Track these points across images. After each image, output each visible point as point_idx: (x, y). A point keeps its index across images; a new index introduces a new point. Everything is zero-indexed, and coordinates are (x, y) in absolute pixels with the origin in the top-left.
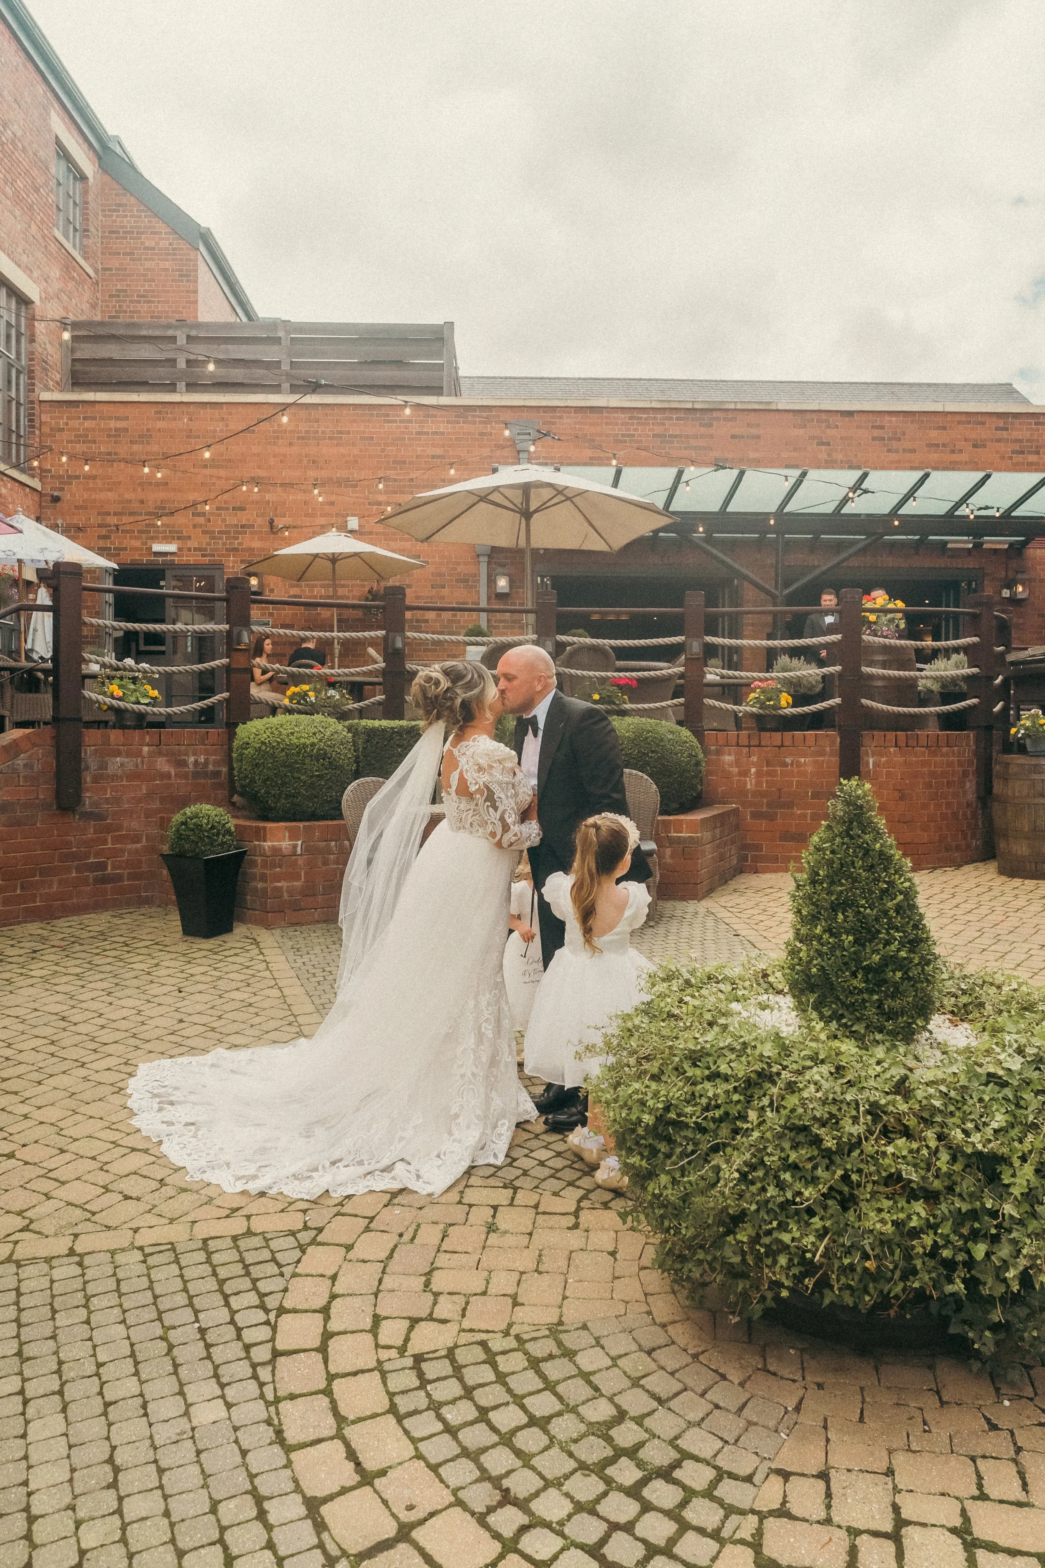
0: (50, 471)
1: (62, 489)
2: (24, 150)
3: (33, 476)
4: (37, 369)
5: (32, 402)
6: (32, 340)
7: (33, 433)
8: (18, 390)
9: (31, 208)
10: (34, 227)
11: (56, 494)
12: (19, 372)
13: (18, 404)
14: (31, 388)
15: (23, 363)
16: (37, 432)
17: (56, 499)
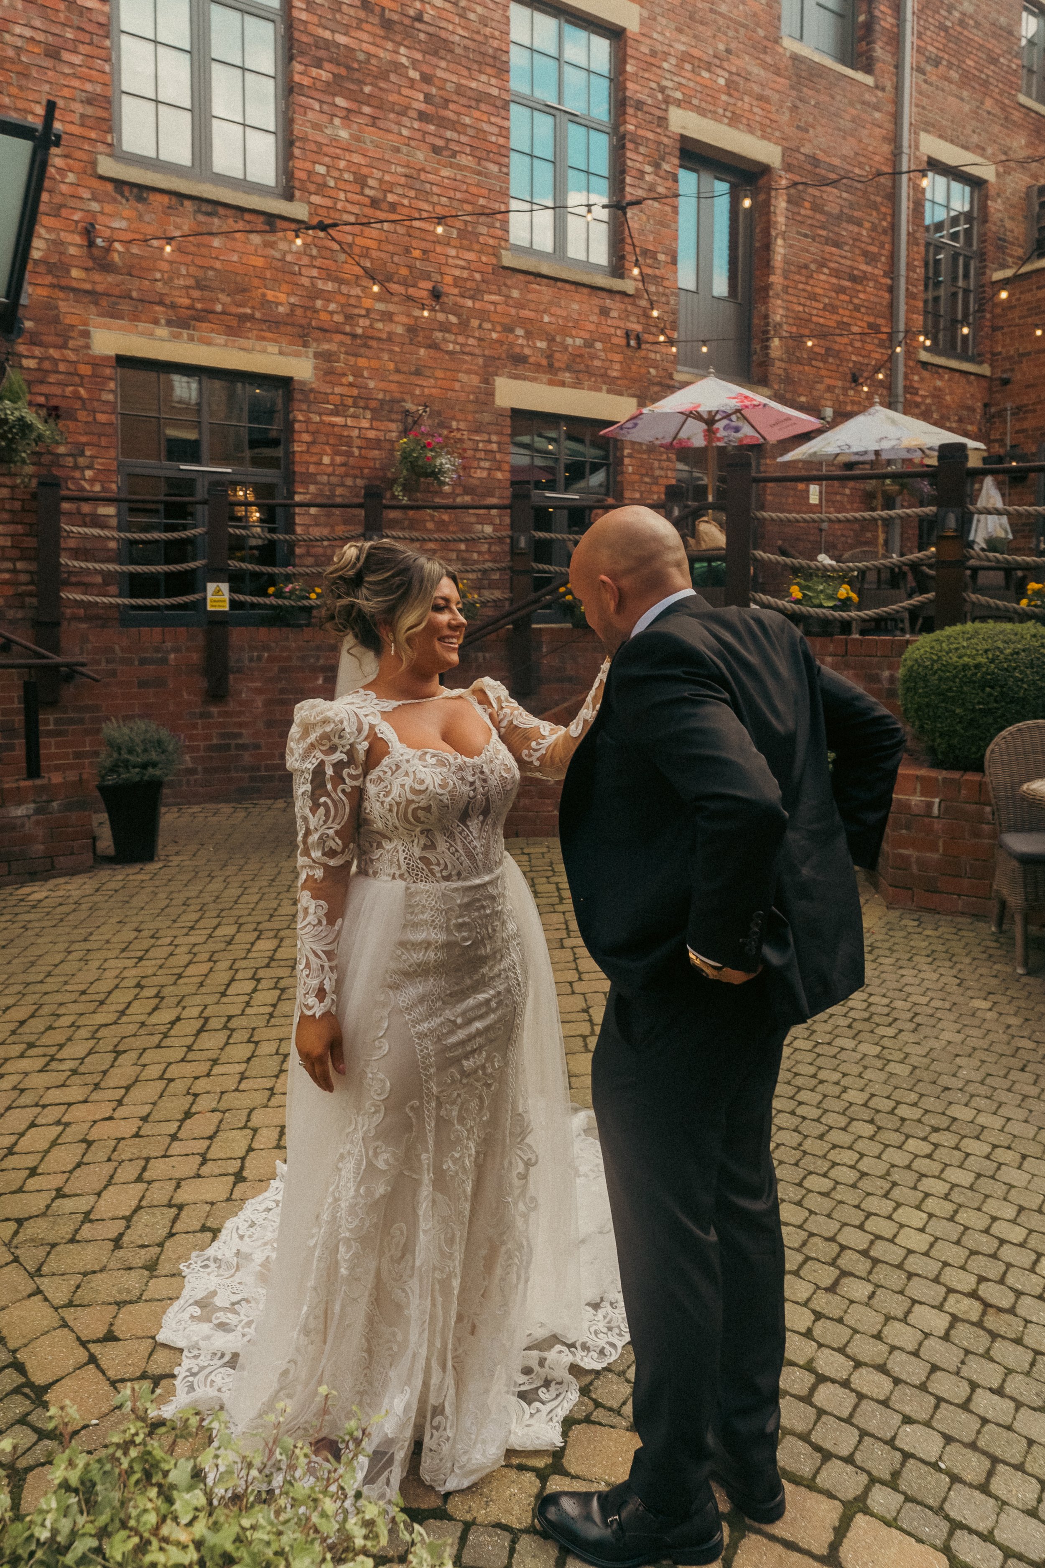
0: (1000, 353)
1: (1012, 370)
2: (978, 25)
3: (981, 363)
4: (990, 249)
5: (983, 286)
6: (985, 220)
7: (983, 317)
8: (966, 276)
9: (985, 83)
10: (989, 103)
11: (1005, 376)
12: (967, 259)
13: (966, 291)
14: (981, 272)
15: (975, 248)
16: (988, 316)
17: (1006, 382)
